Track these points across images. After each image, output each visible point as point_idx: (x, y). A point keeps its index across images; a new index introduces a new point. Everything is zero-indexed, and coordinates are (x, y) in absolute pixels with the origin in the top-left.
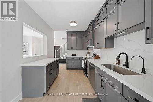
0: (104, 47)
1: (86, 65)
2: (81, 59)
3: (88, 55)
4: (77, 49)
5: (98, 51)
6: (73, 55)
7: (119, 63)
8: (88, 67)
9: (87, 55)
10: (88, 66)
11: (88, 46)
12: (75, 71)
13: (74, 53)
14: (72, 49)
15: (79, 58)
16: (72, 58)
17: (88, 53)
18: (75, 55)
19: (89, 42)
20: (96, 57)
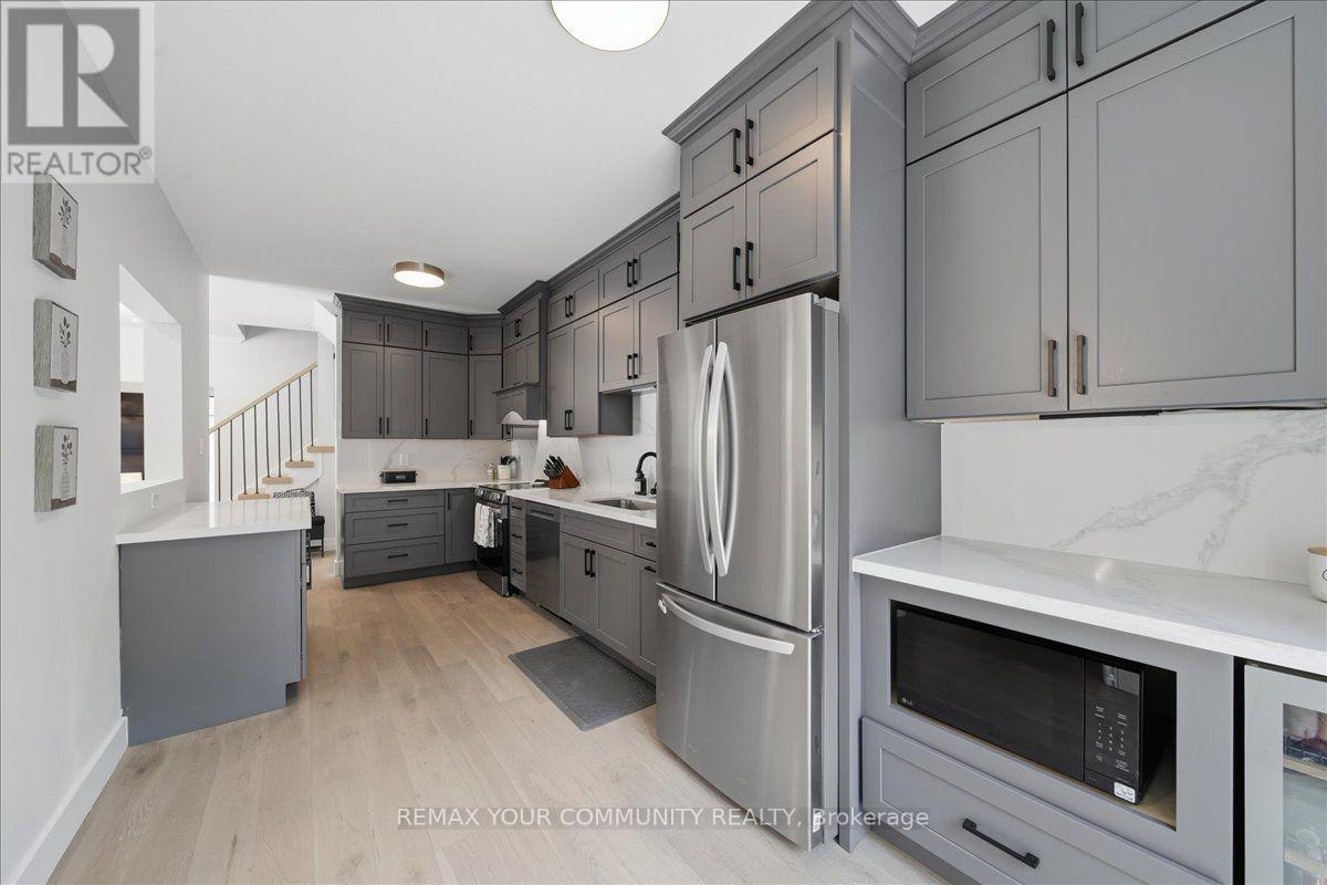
0: (596, 430)
1: (503, 530)
2: (457, 501)
3: (503, 471)
4: (426, 433)
5: (567, 449)
6: (390, 478)
7: (643, 492)
8: (523, 533)
9: (495, 476)
10: (519, 527)
11: (514, 418)
12: (417, 583)
13: (400, 464)
14: (383, 430)
15: (449, 494)
16: (393, 499)
17: (504, 461)
18: (410, 477)
19: (522, 396)
20: (559, 475)
